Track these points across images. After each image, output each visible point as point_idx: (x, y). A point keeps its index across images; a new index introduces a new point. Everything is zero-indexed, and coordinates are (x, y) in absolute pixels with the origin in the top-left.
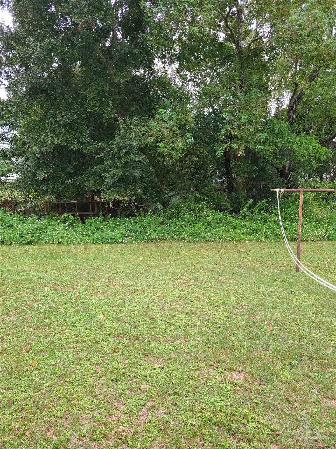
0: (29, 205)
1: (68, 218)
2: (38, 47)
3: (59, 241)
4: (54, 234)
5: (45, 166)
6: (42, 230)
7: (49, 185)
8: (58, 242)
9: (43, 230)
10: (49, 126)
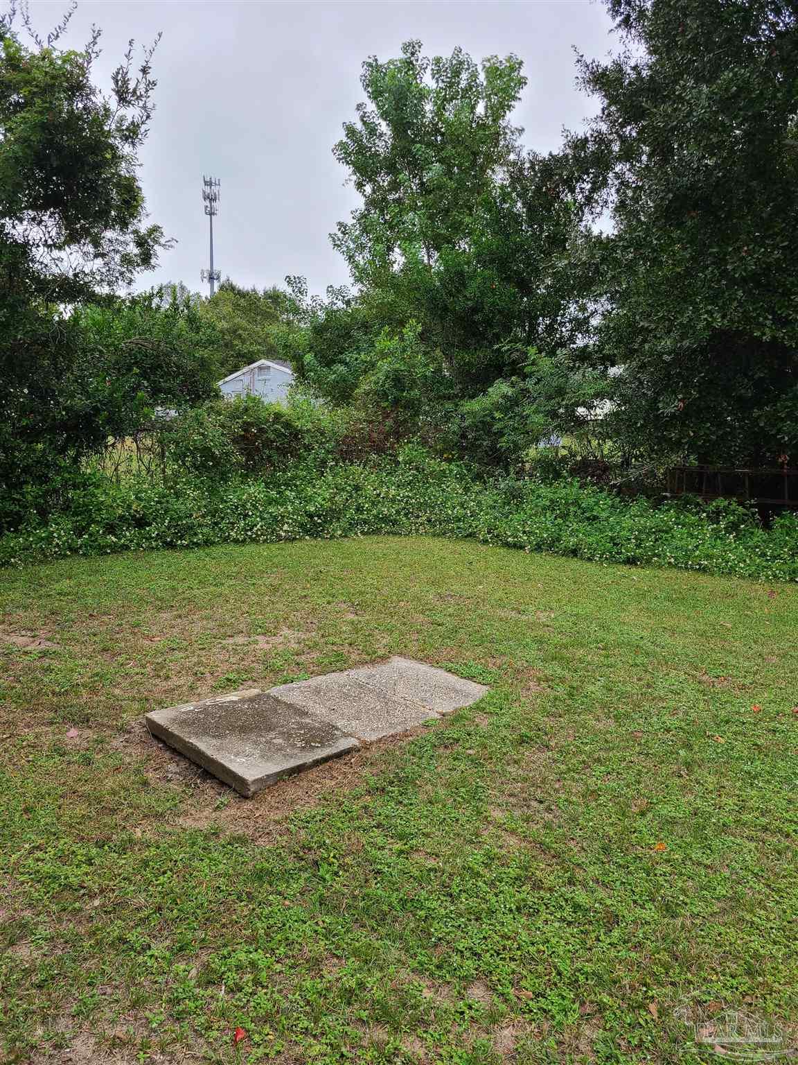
0: (633, 474)
1: (726, 509)
2: (704, 96)
3: (700, 565)
4: (690, 547)
5: (681, 383)
6: (661, 533)
7: (685, 428)
8: (697, 567)
9: (665, 536)
10: (704, 285)
